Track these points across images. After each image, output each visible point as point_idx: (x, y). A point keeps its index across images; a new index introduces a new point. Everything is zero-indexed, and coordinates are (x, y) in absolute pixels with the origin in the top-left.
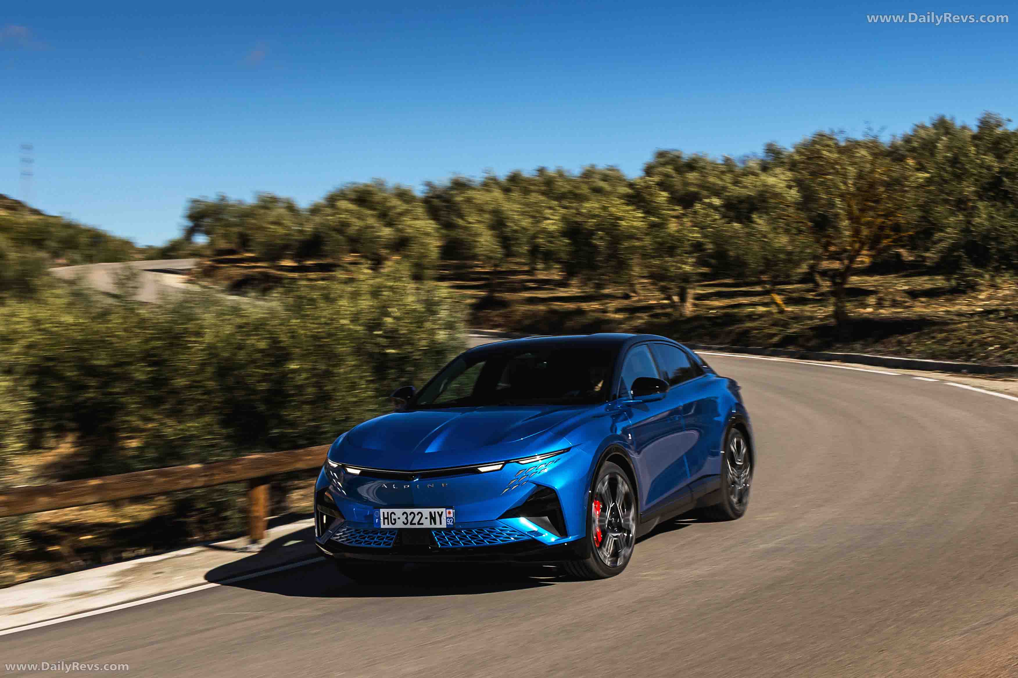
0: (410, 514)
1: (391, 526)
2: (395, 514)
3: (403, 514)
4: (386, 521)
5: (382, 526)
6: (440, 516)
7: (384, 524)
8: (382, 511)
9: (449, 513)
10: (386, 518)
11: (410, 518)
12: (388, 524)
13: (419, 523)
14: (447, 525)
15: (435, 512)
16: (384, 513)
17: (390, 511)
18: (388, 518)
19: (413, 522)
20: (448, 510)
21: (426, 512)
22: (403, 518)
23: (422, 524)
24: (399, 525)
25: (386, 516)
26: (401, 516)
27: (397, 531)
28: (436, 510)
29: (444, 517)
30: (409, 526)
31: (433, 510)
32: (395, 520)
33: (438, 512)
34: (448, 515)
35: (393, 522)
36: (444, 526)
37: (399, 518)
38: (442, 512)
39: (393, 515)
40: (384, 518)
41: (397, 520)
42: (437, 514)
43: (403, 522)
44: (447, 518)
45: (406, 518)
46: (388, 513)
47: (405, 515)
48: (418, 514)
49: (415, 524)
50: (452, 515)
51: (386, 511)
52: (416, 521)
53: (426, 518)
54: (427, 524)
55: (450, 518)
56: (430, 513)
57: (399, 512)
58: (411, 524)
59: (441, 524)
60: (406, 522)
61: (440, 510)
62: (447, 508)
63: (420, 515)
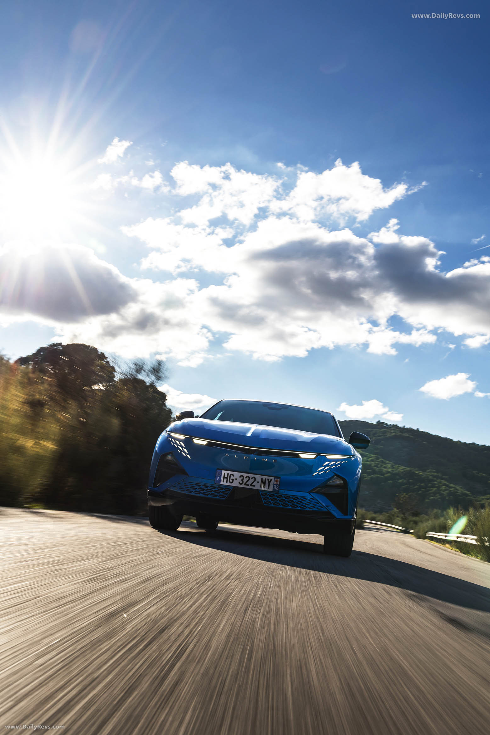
0: (246, 478)
1: (228, 484)
2: (233, 476)
3: (240, 477)
4: (225, 480)
5: (222, 483)
6: (269, 482)
7: (223, 482)
8: (223, 472)
9: (277, 481)
10: (226, 478)
11: (245, 480)
12: (227, 482)
13: (251, 485)
14: (273, 490)
15: (265, 479)
16: (225, 473)
17: (230, 473)
18: (227, 478)
19: (247, 483)
20: (276, 479)
21: (259, 478)
22: (240, 480)
23: (254, 486)
24: (236, 484)
25: (226, 476)
26: (238, 478)
27: (232, 488)
28: (267, 477)
29: (272, 483)
30: (243, 486)
31: (264, 477)
32: (233, 480)
33: (268, 479)
34: (275, 483)
35: (231, 481)
36: (271, 490)
37: (236, 479)
38: (271, 480)
39: (232, 476)
40: (224, 478)
41: (235, 480)
42: (267, 480)
43: (239, 483)
44: (274, 484)
45: (242, 480)
46: (228, 474)
47: (242, 478)
48: (252, 478)
49: (248, 485)
50: (278, 483)
51: (226, 472)
52: (249, 483)
53: (258, 482)
54: (257, 486)
55: (276, 485)
56: (262, 479)
57: (237, 475)
58: (245, 484)
59: (269, 488)
60: (241, 482)
61: (270, 478)
62: (275, 477)
63: (253, 479)
